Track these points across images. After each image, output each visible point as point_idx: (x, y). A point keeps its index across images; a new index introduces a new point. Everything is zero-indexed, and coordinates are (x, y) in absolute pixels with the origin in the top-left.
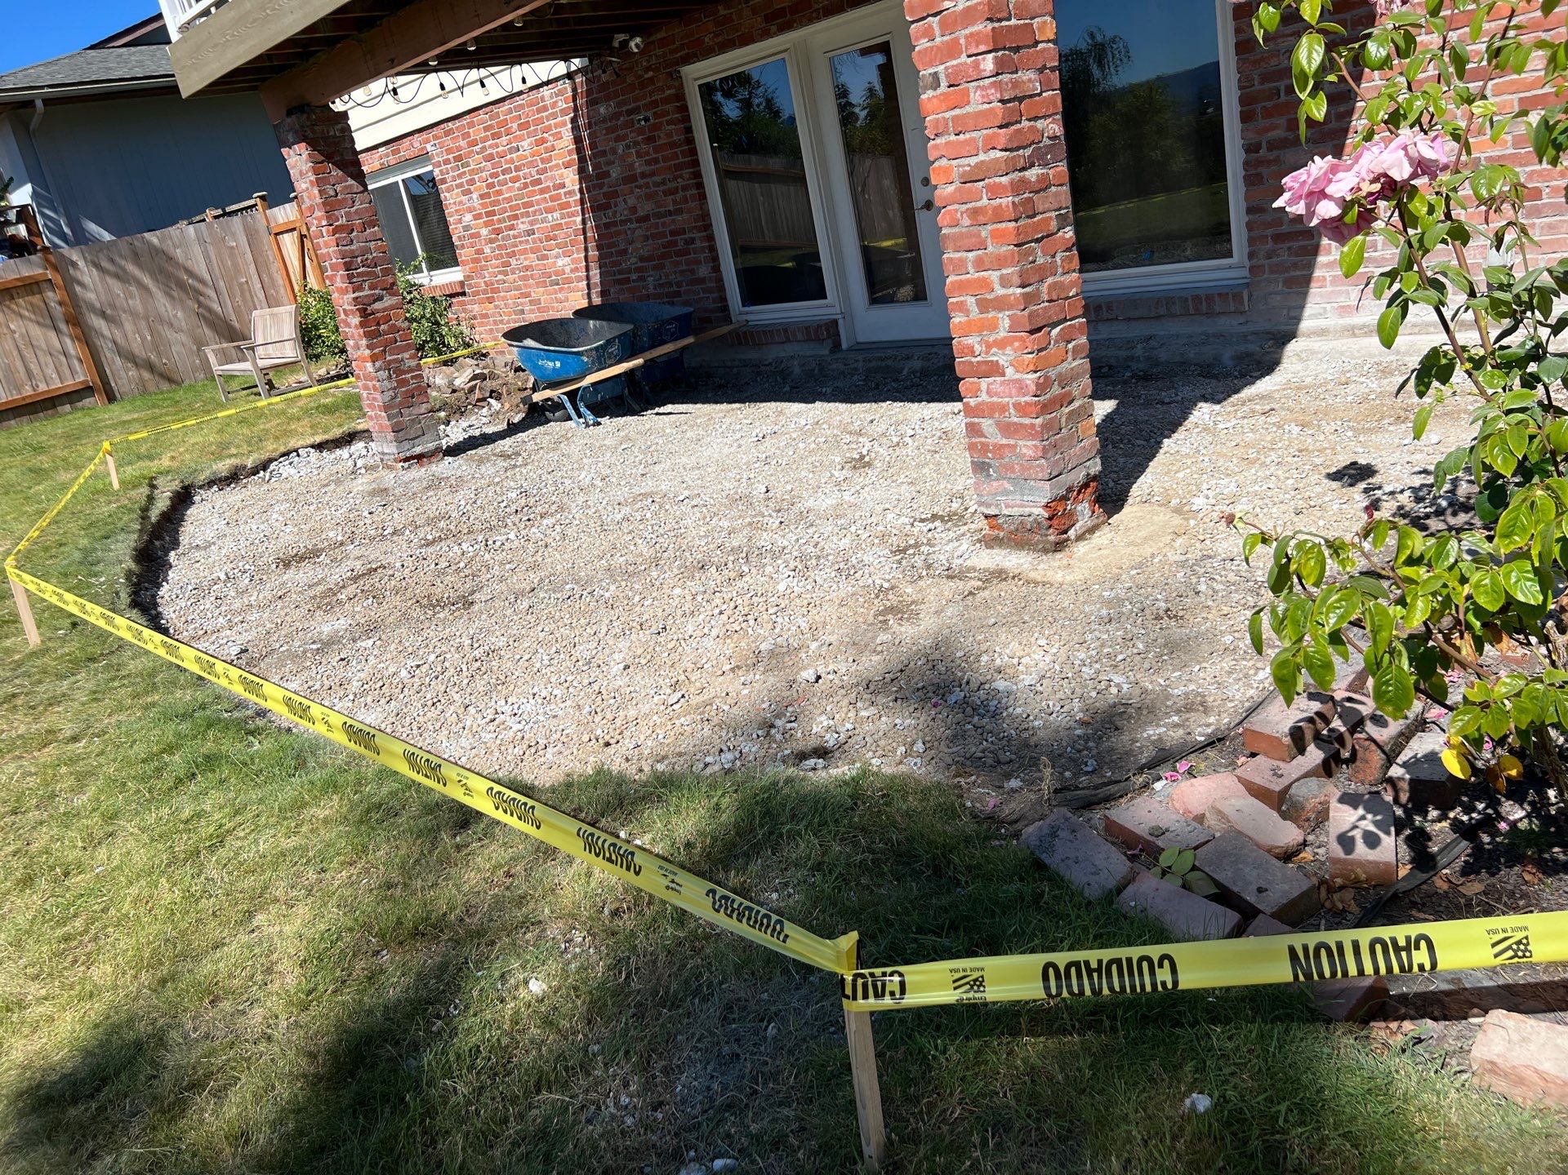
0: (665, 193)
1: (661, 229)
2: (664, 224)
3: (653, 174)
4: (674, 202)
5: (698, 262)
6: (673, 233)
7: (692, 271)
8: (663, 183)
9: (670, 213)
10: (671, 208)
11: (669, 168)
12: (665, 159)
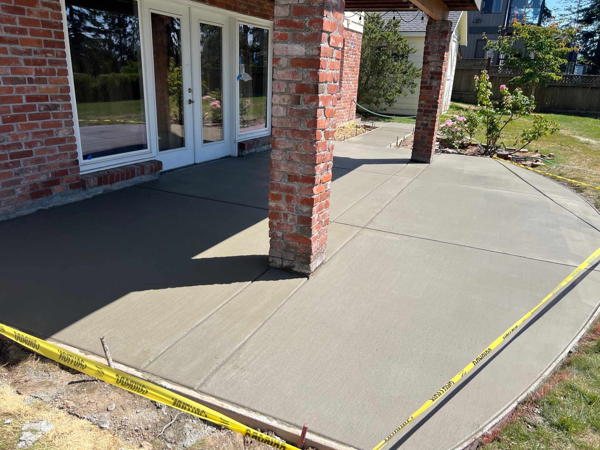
0: (27, 62)
1: (14, 94)
2: (19, 90)
3: (15, 42)
4: (38, 72)
5: (59, 125)
6: (29, 99)
7: (50, 133)
8: (28, 52)
9: (31, 81)
10: (33, 76)
11: (39, 42)
12: (33, 33)
